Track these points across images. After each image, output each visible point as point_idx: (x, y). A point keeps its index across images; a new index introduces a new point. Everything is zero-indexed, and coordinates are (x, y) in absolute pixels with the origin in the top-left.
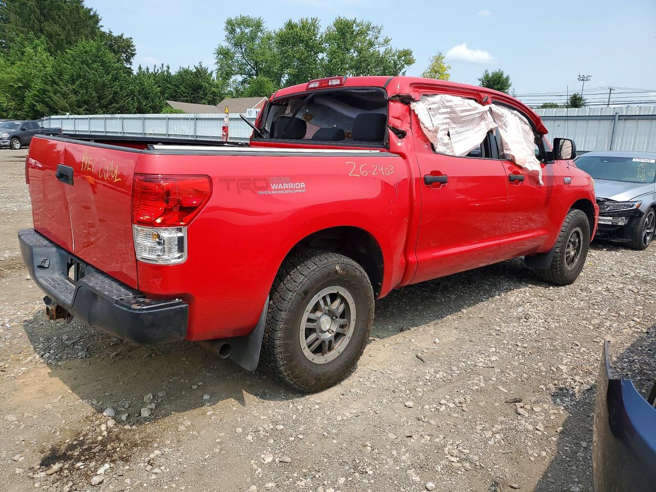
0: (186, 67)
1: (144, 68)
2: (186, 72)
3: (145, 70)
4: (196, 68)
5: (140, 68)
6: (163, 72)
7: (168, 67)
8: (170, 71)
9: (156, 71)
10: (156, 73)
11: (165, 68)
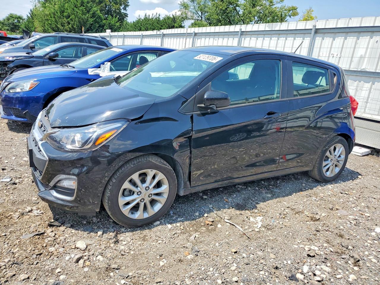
0: (168, 15)
1: (147, 15)
2: (169, 18)
3: (148, 17)
4: (173, 16)
5: (146, 15)
6: (156, 18)
7: (159, 15)
8: (160, 17)
9: (153, 17)
10: (153, 19)
11: (158, 16)
